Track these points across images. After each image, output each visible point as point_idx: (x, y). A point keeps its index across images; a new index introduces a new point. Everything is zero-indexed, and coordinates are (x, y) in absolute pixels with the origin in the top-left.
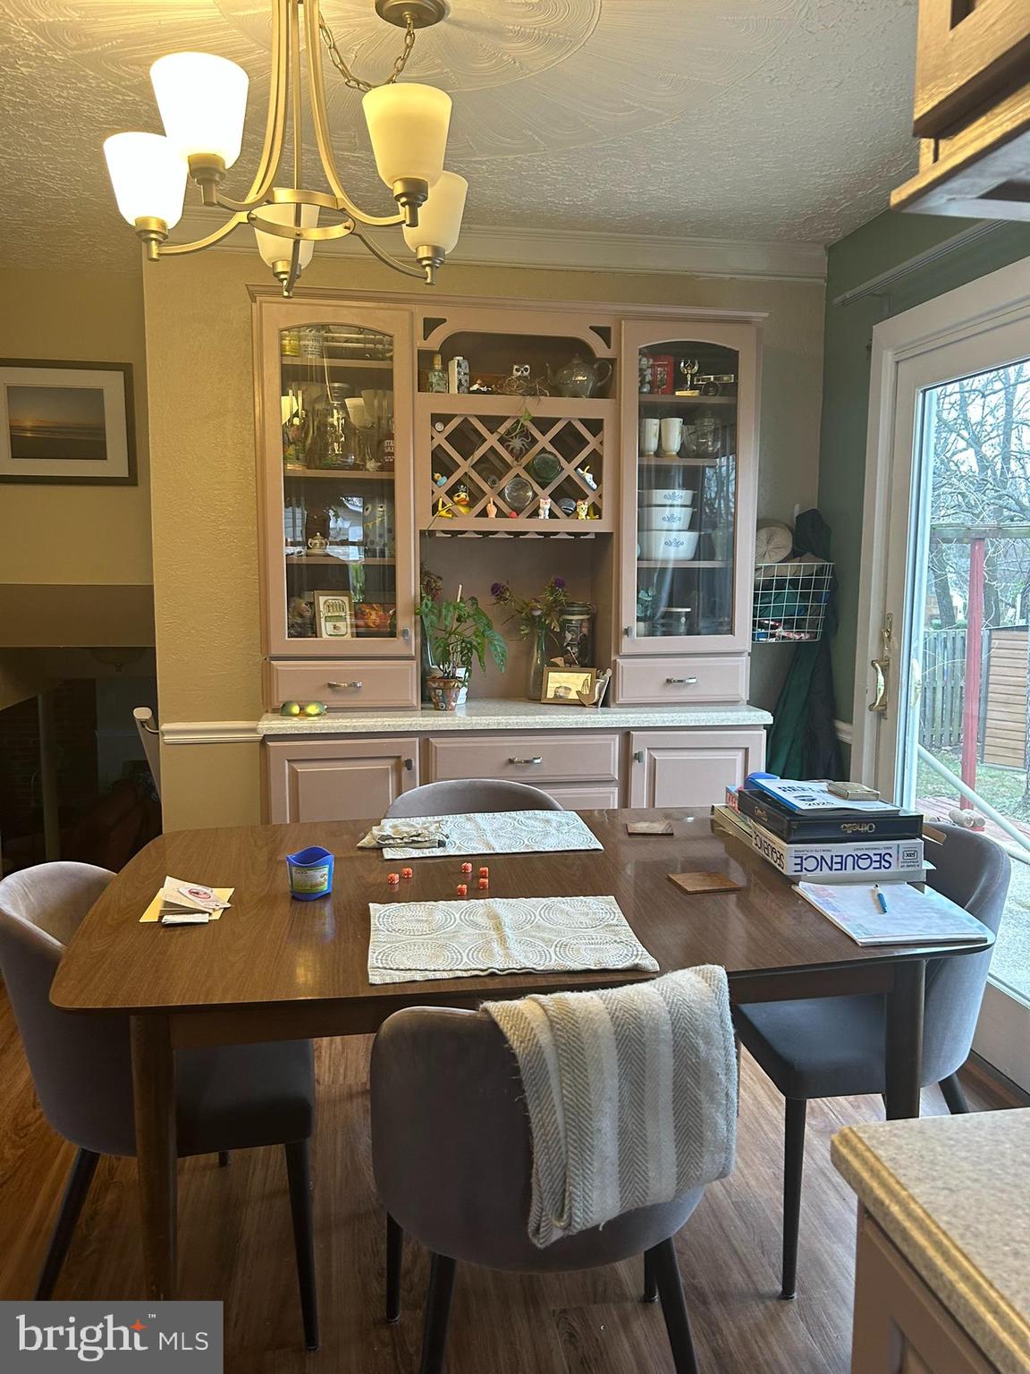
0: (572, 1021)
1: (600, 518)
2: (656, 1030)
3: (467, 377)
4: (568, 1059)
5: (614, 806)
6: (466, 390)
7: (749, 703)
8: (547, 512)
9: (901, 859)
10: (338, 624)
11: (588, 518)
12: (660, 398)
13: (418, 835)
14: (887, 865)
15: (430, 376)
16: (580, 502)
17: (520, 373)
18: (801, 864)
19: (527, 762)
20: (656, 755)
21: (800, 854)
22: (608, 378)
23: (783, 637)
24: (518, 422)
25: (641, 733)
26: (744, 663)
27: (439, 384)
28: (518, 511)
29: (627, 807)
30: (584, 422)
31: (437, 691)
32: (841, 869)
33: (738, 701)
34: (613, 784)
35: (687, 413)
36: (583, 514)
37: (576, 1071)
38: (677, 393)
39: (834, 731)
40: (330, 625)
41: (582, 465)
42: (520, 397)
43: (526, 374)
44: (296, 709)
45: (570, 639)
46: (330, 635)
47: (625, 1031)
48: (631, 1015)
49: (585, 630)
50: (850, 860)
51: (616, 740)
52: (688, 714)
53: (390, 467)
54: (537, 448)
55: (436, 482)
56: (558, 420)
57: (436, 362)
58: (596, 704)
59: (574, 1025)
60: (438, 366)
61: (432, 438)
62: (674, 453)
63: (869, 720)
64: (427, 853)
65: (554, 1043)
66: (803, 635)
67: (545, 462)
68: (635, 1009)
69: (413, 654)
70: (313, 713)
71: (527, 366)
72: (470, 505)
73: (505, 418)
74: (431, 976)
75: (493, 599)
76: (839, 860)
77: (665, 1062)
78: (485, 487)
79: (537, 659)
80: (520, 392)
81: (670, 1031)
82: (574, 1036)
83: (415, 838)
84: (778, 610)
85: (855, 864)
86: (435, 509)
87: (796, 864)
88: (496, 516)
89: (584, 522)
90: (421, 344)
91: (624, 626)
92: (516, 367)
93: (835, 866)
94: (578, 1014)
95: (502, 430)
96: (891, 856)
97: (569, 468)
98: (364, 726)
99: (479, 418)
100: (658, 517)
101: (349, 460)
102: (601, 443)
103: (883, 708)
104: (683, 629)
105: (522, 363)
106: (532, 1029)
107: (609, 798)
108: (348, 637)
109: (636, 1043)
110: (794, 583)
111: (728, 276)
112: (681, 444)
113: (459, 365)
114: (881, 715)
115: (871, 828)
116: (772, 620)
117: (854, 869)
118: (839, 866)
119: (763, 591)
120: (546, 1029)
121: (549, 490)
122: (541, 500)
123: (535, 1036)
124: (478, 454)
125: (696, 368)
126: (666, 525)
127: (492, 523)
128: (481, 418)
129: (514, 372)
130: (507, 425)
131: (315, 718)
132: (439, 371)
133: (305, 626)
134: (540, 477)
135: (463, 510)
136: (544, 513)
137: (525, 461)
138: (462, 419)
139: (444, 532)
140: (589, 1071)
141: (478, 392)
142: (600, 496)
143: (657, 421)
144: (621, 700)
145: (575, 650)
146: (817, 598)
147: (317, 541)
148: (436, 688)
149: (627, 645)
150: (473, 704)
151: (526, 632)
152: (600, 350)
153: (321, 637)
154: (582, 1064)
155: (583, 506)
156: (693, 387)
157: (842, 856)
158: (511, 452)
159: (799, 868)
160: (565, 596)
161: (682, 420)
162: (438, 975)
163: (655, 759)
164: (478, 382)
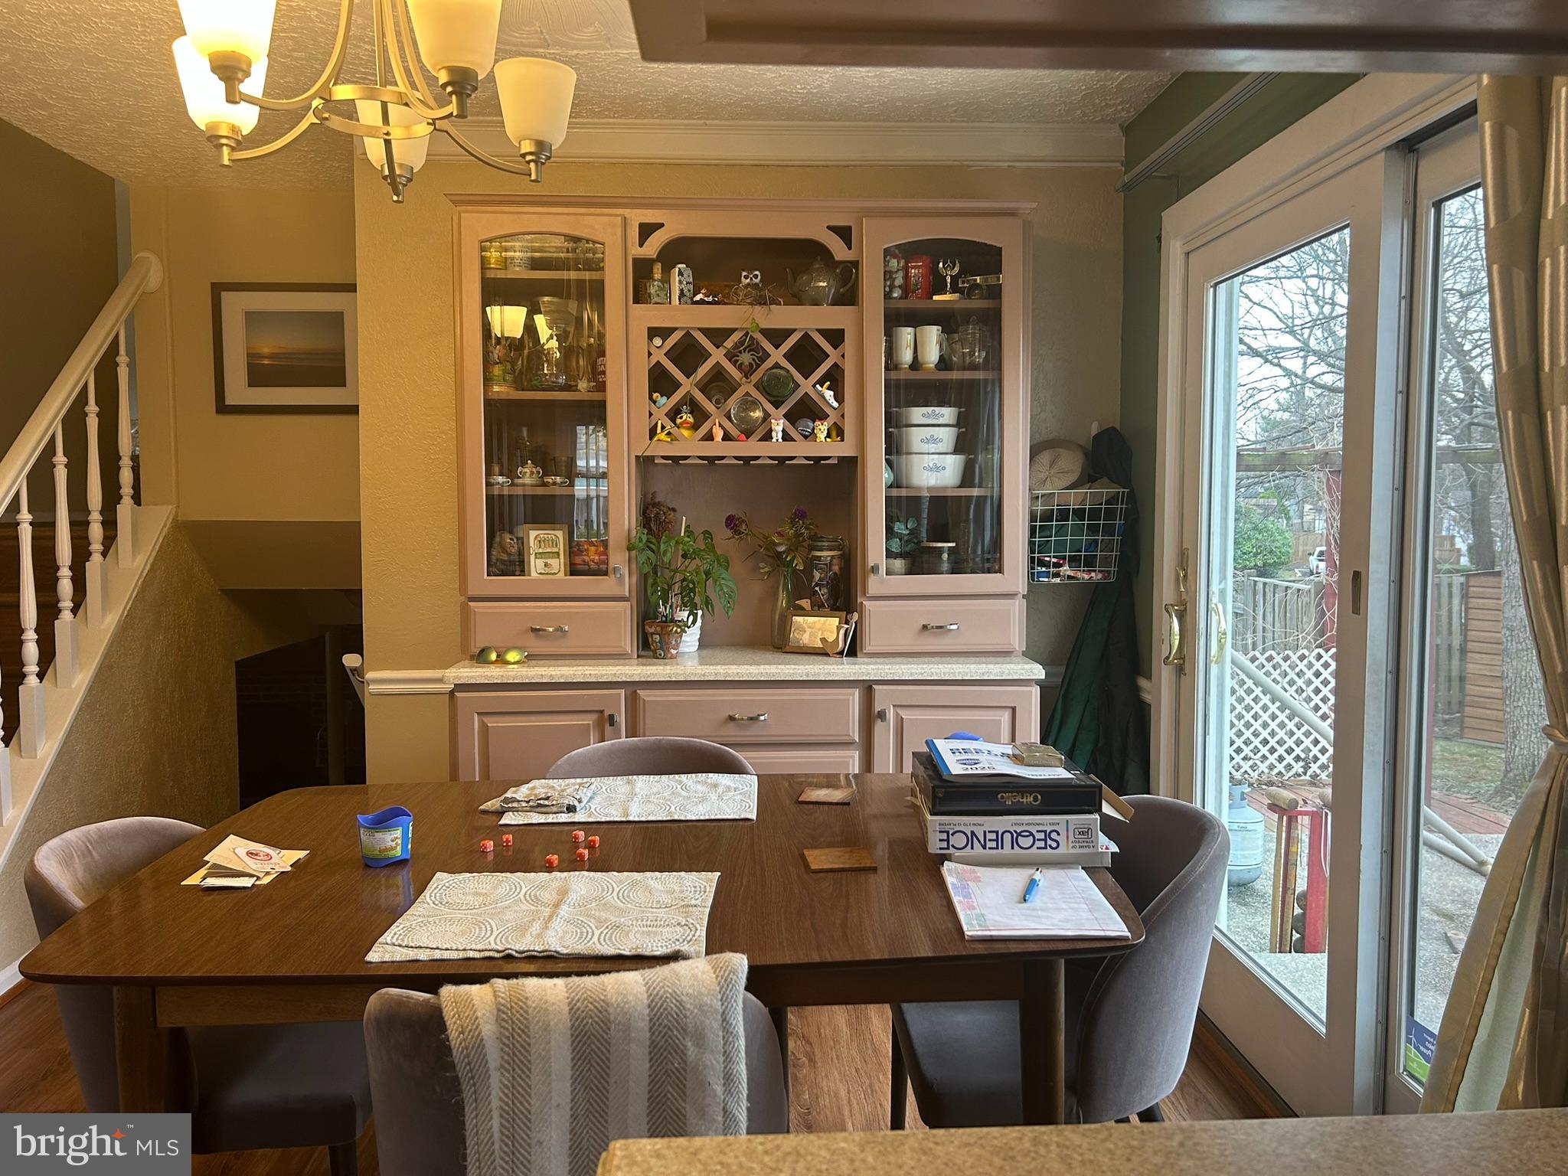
0: (522, 1012)
1: (842, 440)
2: (627, 1027)
3: (691, 287)
4: (508, 1055)
5: (853, 770)
6: (689, 301)
7: (1024, 654)
8: (780, 435)
9: (1071, 838)
10: (549, 561)
11: (828, 440)
12: (915, 303)
13: (547, 798)
14: (1054, 845)
15: (648, 285)
16: (818, 423)
17: (748, 280)
18: (948, 840)
19: (751, 719)
20: (905, 714)
21: (946, 828)
22: (850, 284)
23: (1069, 577)
24: (747, 334)
25: (885, 687)
26: (1017, 608)
27: (658, 295)
28: (748, 434)
29: (870, 772)
30: (823, 332)
31: (655, 636)
32: (997, 848)
33: (1012, 652)
34: (852, 747)
35: (946, 320)
36: (822, 437)
37: (517, 1069)
38: (935, 298)
39: (1136, 689)
40: (540, 563)
41: (821, 382)
42: (748, 307)
43: (757, 281)
44: (493, 656)
45: (817, 579)
46: (540, 574)
47: (585, 1026)
48: (596, 1007)
49: (836, 568)
50: (1007, 836)
51: (855, 696)
52: (940, 666)
53: (601, 387)
54: (769, 363)
55: (654, 402)
56: (793, 331)
57: (655, 270)
58: (841, 653)
59: (522, 1016)
60: (657, 275)
61: (650, 354)
62: (932, 366)
63: (1165, 675)
64: (550, 819)
65: (498, 1035)
66: (1093, 574)
67: (777, 377)
68: (603, 1001)
69: (627, 594)
70: (513, 661)
71: (757, 273)
72: (695, 427)
73: (732, 331)
74: (437, 955)
75: (729, 533)
76: (994, 836)
77: (637, 1065)
78: (710, 407)
79: (782, 602)
80: (749, 301)
81: (646, 1029)
82: (519, 1028)
83: (541, 802)
84: (1060, 546)
85: (1014, 842)
86: (653, 433)
87: (940, 840)
88: (723, 439)
89: (822, 443)
90: (636, 251)
91: (871, 564)
92: (744, 274)
93: (989, 844)
94: (529, 1003)
95: (729, 343)
96: (1058, 834)
97: (806, 385)
98: (562, 676)
99: (703, 330)
100: (916, 438)
101: (560, 381)
102: (843, 356)
103: (1182, 661)
104: (945, 566)
105: (751, 271)
106: (477, 1018)
107: (848, 763)
108: (561, 574)
109: (598, 1040)
110: (1079, 514)
111: (1006, 164)
112: (940, 356)
113: (681, 273)
114: (1180, 670)
115: (1036, 799)
116: (1054, 557)
117: (1013, 848)
118: (994, 844)
119: (1041, 525)
120: (492, 1019)
121: (783, 410)
122: (773, 421)
123: (477, 1027)
124: (703, 370)
125: (957, 269)
126: (925, 448)
127: (718, 447)
128: (705, 332)
129: (743, 278)
130: (735, 337)
131: (515, 666)
132: (659, 280)
133: (510, 564)
134: (773, 396)
135: (686, 433)
136: (777, 435)
137: (755, 377)
138: (683, 333)
139: (664, 458)
140: (532, 1070)
141: (702, 302)
142: (843, 416)
143: (910, 330)
144: (868, 649)
145: (825, 590)
146: (1109, 530)
147: (526, 470)
148: (652, 634)
149: (874, 585)
150: (705, 652)
151: (767, 570)
152: (840, 251)
153: (529, 575)
154: (525, 1062)
155: (821, 427)
156: (955, 289)
157: (997, 832)
158: (740, 368)
159: (944, 844)
160: (806, 529)
161: (940, 328)
162: (447, 955)
163: (902, 718)
164: (703, 291)
